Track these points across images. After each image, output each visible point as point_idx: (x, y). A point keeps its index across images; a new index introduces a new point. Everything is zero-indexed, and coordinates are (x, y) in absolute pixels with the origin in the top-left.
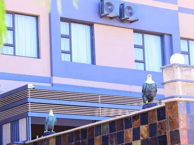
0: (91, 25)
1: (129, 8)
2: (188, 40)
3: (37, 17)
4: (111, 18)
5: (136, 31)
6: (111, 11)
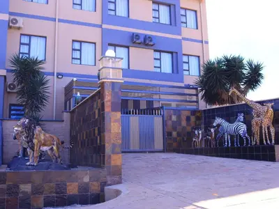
0: (128, 47)
1: (149, 37)
2: (188, 55)
3: (95, 43)
4: (139, 44)
5: (155, 51)
6: (138, 39)
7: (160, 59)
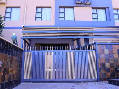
3: (51, 7)
4: (81, 4)
7: (97, 13)
